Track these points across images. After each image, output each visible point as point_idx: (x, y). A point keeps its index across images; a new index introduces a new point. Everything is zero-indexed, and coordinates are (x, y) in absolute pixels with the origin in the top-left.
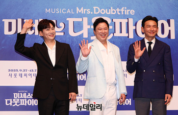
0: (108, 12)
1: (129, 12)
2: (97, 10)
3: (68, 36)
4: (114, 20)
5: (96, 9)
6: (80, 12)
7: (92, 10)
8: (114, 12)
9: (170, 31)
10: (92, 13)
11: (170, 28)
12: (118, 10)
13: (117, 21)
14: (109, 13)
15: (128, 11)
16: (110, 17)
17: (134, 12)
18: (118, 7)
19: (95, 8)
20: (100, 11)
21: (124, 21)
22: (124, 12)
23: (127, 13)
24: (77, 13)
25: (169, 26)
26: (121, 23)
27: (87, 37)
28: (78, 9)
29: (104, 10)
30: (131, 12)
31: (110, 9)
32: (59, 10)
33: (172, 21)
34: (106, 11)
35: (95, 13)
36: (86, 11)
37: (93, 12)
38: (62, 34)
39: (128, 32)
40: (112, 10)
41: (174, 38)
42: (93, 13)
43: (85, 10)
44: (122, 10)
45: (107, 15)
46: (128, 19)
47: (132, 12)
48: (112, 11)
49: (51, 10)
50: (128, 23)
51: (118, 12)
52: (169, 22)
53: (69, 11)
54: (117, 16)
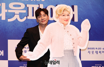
4: (28, 6)
9: (74, 15)
11: (74, 13)
16: (24, 3)
25: (73, 11)
26: (33, 8)
27: (5, 19)
33: (76, 7)
41: (77, 21)
46: (39, 5)
52: (73, 7)
54: (30, 2)
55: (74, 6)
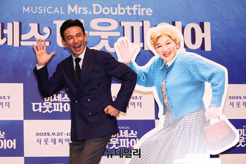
0: (114, 11)
1: (144, 11)
2: (98, 9)
3: (55, 47)
4: (123, 24)
5: (96, 7)
6: (73, 11)
7: (90, 9)
8: (122, 11)
9: (203, 39)
10: (90, 13)
11: (203, 35)
12: (128, 8)
13: (127, 25)
14: (116, 13)
15: (143, 9)
16: (116, 19)
17: (151, 11)
18: (128, 4)
19: (94, 5)
20: (102, 10)
21: (137, 25)
22: (137, 11)
23: (141, 13)
24: (69, 13)
25: (203, 32)
26: (133, 27)
28: (69, 7)
29: (108, 9)
30: (147, 12)
31: (117, 6)
32: (43, 9)
33: (207, 25)
34: (110, 10)
35: (95, 13)
36: (82, 11)
37: (92, 11)
38: (47, 43)
39: (143, 40)
40: (120, 9)
41: (210, 49)
42: (92, 14)
43: (80, 8)
44: (134, 9)
45: (113, 15)
47: (149, 11)
48: (119, 11)
49: (30, 8)
50: (143, 27)
51: (128, 11)
53: (56, 10)
54: (127, 18)
55: (205, 23)
